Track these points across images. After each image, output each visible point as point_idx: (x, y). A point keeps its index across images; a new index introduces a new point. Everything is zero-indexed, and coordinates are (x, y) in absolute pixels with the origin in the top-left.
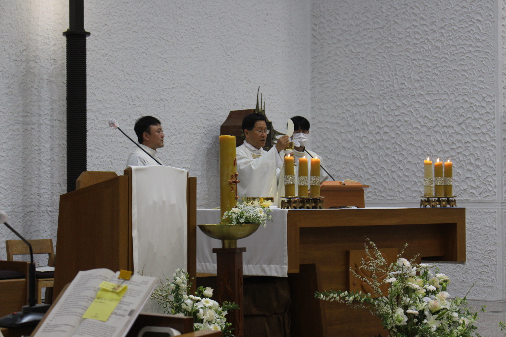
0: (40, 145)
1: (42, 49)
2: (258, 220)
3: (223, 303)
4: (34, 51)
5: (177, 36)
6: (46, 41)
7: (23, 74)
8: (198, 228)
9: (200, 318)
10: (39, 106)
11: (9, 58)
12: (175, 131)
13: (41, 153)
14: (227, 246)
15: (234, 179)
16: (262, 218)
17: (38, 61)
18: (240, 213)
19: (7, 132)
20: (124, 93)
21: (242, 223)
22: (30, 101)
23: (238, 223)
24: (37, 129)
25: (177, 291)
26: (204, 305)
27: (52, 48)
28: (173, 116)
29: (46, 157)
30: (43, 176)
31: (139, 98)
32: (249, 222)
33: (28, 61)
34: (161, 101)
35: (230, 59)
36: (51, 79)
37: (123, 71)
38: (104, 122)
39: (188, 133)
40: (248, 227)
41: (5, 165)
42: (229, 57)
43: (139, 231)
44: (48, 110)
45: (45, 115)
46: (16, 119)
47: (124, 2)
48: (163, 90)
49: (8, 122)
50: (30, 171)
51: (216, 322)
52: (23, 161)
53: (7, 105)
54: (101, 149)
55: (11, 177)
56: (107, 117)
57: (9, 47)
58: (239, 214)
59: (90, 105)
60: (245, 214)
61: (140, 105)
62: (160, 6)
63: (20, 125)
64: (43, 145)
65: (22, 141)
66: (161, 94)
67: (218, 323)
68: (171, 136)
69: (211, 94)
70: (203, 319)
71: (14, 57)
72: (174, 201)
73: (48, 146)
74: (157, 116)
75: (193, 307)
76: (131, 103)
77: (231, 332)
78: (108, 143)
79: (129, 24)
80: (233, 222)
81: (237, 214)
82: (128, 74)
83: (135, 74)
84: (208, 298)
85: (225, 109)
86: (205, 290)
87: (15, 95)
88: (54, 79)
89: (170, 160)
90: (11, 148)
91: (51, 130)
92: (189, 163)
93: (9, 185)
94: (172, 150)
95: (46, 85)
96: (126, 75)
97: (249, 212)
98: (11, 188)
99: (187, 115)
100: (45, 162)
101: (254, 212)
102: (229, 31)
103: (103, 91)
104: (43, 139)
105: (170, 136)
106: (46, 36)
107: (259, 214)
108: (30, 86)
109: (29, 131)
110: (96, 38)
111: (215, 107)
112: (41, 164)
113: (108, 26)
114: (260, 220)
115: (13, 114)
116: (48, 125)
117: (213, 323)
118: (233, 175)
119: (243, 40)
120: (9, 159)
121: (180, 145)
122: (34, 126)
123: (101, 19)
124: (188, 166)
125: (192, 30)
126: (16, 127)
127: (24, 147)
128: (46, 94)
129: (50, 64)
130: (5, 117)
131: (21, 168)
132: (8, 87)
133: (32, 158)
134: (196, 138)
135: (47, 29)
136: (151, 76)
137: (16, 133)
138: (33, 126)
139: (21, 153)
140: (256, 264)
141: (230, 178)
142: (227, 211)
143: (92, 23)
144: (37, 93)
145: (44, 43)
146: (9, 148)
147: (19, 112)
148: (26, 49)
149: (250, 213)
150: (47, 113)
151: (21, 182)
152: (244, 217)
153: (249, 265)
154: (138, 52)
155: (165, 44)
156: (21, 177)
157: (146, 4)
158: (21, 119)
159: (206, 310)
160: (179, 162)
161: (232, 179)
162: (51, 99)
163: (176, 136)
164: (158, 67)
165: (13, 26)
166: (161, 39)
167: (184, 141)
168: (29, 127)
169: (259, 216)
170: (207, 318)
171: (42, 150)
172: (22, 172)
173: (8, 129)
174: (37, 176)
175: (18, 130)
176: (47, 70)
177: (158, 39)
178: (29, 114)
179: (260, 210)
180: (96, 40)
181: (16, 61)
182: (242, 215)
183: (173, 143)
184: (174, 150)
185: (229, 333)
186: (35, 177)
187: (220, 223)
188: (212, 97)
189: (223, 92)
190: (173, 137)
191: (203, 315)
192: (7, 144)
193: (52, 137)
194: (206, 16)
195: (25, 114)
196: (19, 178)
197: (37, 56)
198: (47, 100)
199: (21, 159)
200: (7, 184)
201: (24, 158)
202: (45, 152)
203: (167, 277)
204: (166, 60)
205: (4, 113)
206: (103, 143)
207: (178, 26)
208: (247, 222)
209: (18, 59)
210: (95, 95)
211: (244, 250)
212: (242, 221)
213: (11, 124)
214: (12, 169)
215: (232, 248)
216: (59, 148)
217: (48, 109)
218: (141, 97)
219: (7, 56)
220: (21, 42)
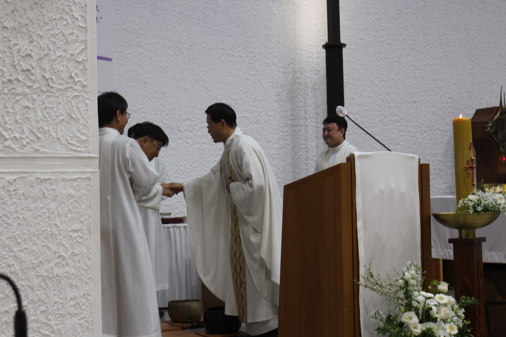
0: (307, 144)
1: (307, 62)
2: (498, 208)
3: (461, 299)
4: (300, 64)
5: (426, 46)
6: (310, 55)
7: (291, 84)
8: (432, 217)
9: (433, 317)
10: (305, 110)
11: (278, 70)
12: (427, 128)
13: (308, 150)
14: (464, 236)
15: (470, 164)
16: (502, 206)
17: (304, 72)
18: (478, 201)
19: (278, 134)
20: (380, 97)
21: (480, 211)
22: (298, 107)
23: (475, 211)
24: (304, 130)
25: (406, 287)
26: (438, 302)
27: (316, 61)
28: (425, 116)
29: (313, 154)
30: (310, 170)
31: (393, 101)
32: (488, 211)
33: (294, 72)
34: (414, 103)
35: (475, 65)
36: (315, 87)
37: (379, 78)
38: (363, 122)
39: (439, 130)
40: (487, 216)
41: (276, 161)
42: (474, 63)
43: (364, 222)
44: (313, 114)
45: (311, 118)
46: (285, 122)
47: (378, 19)
48: (415, 94)
49: (279, 125)
50: (299, 166)
51: (451, 321)
52: (292, 157)
53: (278, 111)
54: (361, 146)
55: (282, 172)
56: (365, 118)
57: (278, 61)
58: (476, 201)
59: (350, 109)
60: (483, 202)
61: (394, 107)
62: (410, 21)
63: (289, 127)
64: (310, 143)
65: (291, 141)
66: (413, 97)
67: (454, 323)
68: (424, 133)
69: (458, 96)
70: (437, 318)
71: (282, 70)
72: (404, 189)
73: (314, 144)
74: (411, 116)
75: (425, 305)
76: (387, 106)
77: (469, 331)
78: (367, 141)
79: (383, 37)
80: (469, 211)
81: (474, 202)
82: (383, 80)
83: (389, 81)
84: (442, 293)
85: (471, 108)
86: (439, 284)
87: (284, 102)
88: (317, 87)
89: (423, 154)
90: (282, 147)
91: (316, 131)
92: (441, 156)
93: (281, 179)
94: (425, 145)
95: (311, 92)
96: (381, 81)
97: (487, 199)
98: (283, 181)
99: (437, 115)
100: (311, 158)
101: (493, 199)
102: (473, 40)
103: (361, 95)
104: (309, 138)
105: (422, 133)
106: (310, 50)
107: (499, 201)
108: (297, 94)
109: (296, 132)
110: (354, 51)
111: (462, 107)
112: (308, 160)
113: (364, 40)
114: (500, 207)
115: (282, 118)
116: (313, 126)
117: (448, 323)
118: (469, 159)
119: (487, 48)
120: (280, 156)
121: (432, 140)
122: (302, 128)
123: (358, 34)
124: (440, 158)
125: (440, 40)
126: (285, 129)
127: (293, 146)
128: (311, 100)
129: (314, 74)
130: (276, 121)
131: (290, 163)
132: (278, 95)
133: (300, 155)
134: (446, 134)
135: (311, 45)
136: (404, 82)
137: (286, 134)
138: (300, 128)
139: (290, 151)
140: (499, 252)
141: (465, 163)
142: (463, 198)
143: (350, 38)
144: (303, 100)
145: (308, 56)
146: (279, 147)
147: (288, 116)
148: (293, 62)
149: (489, 200)
150: (312, 116)
151: (291, 176)
152: (482, 205)
153: (492, 253)
154: (392, 61)
155: (416, 54)
156: (291, 171)
157: (397, 20)
158: (290, 122)
159: (441, 307)
160: (431, 155)
161: (468, 164)
162: (315, 104)
163: (427, 133)
164: (410, 74)
165: (281, 43)
166: (412, 49)
167: (435, 137)
168: (297, 129)
169: (499, 203)
170: (441, 317)
171: (309, 148)
172: (291, 167)
173: (279, 131)
174: (304, 170)
175: (287, 131)
176: (311, 79)
177: (409, 49)
178: (296, 118)
179: (499, 197)
180: (354, 52)
181: (284, 73)
182: (479, 202)
183: (426, 139)
184: (426, 145)
185: (468, 332)
186: (303, 171)
187: (456, 212)
188: (459, 98)
189: (470, 94)
190: (425, 135)
191: (437, 313)
192: (278, 144)
193: (317, 136)
194: (452, 28)
195: (293, 118)
196: (289, 172)
197: (302, 68)
198: (312, 106)
199: (290, 156)
200: (279, 178)
201: (293, 155)
202: (311, 150)
203: (397, 271)
204: (417, 68)
205: (274, 117)
206: (363, 140)
207: (427, 38)
208: (486, 209)
209: (286, 71)
210: (354, 99)
211: (484, 239)
212: (479, 209)
213: (281, 127)
214: (283, 165)
215: (470, 238)
216: (323, 146)
217: (313, 112)
218: (396, 100)
219: (276, 69)
220: (289, 56)
